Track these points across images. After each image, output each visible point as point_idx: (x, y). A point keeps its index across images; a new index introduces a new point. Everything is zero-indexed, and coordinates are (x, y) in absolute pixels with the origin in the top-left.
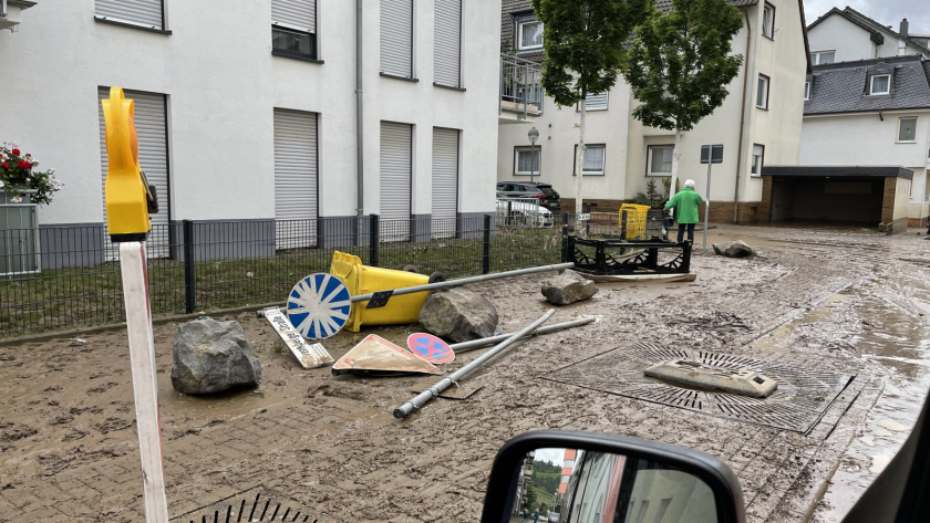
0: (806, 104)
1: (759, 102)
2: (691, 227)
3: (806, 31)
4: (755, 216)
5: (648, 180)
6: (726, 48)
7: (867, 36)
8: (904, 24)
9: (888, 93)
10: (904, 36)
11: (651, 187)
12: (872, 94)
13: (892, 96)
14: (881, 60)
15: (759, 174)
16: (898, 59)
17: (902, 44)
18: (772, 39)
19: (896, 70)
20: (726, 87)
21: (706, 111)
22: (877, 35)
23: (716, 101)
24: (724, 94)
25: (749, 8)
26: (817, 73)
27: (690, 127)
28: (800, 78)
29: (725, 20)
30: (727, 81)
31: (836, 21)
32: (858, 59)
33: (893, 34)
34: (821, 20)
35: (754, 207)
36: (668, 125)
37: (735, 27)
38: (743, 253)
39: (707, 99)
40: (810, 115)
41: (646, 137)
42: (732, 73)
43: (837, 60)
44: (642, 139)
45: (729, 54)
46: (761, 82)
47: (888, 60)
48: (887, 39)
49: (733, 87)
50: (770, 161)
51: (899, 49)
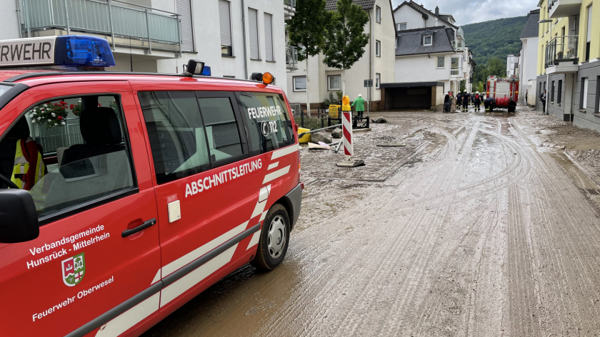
0: (396, 50)
1: (377, 54)
2: (362, 112)
3: (393, 12)
4: (378, 107)
5: (329, 92)
6: (362, 30)
7: (421, 15)
8: (437, 9)
9: (431, 44)
10: (437, 15)
11: (331, 96)
12: (424, 45)
13: (433, 46)
14: (427, 28)
15: (379, 87)
16: (435, 28)
17: (436, 19)
18: (380, 23)
19: (434, 33)
20: (364, 48)
21: (356, 59)
22: (425, 15)
23: (360, 55)
24: (363, 52)
25: (369, 9)
26: (400, 35)
27: (349, 68)
28: (393, 40)
29: (361, 18)
30: (364, 46)
31: (406, 7)
32: (417, 28)
33: (432, 14)
34: (399, 7)
35: (378, 103)
36: (339, 67)
37: (366, 20)
38: (383, 121)
39: (355, 54)
40: (399, 56)
41: (326, 71)
42: (366, 42)
43: (408, 28)
44: (324, 72)
45: (363, 32)
46: (377, 43)
47: (431, 28)
48: (430, 16)
49: (366, 48)
50: (383, 81)
51: (435, 22)
